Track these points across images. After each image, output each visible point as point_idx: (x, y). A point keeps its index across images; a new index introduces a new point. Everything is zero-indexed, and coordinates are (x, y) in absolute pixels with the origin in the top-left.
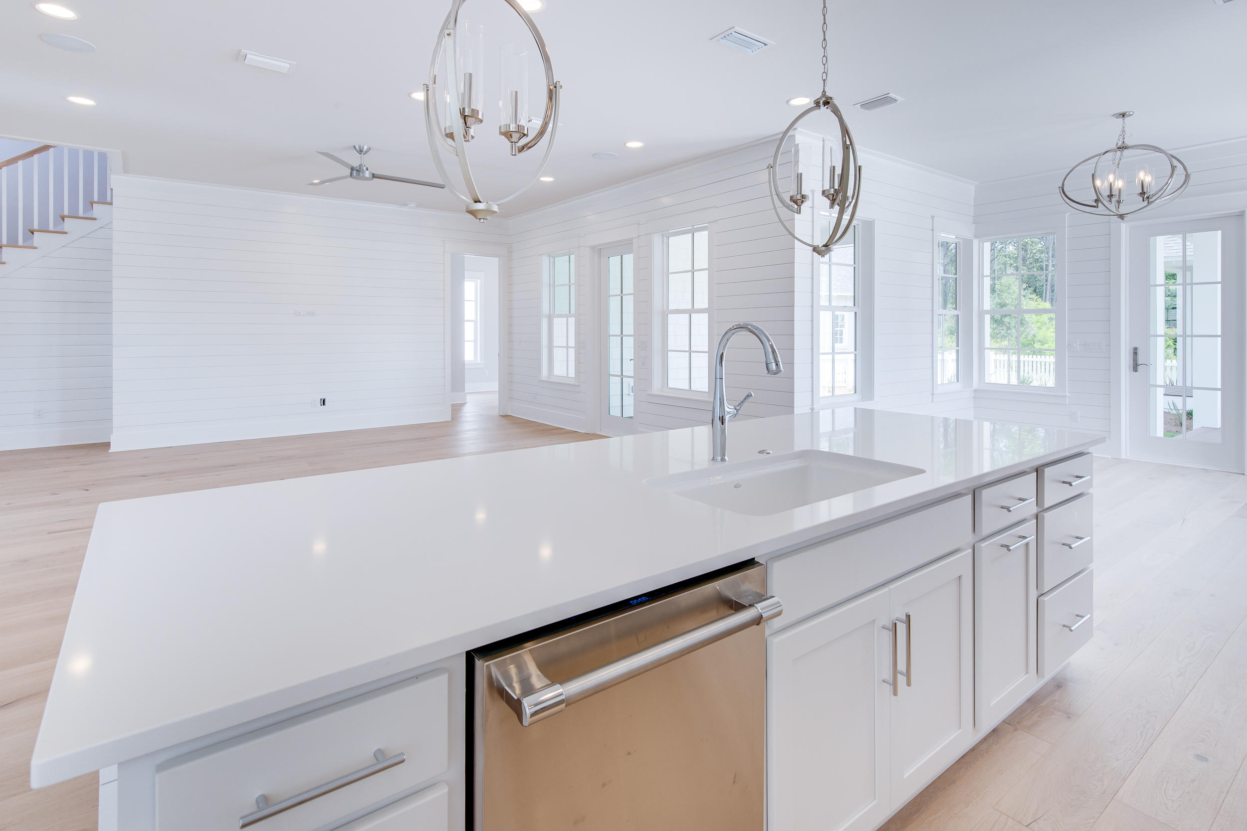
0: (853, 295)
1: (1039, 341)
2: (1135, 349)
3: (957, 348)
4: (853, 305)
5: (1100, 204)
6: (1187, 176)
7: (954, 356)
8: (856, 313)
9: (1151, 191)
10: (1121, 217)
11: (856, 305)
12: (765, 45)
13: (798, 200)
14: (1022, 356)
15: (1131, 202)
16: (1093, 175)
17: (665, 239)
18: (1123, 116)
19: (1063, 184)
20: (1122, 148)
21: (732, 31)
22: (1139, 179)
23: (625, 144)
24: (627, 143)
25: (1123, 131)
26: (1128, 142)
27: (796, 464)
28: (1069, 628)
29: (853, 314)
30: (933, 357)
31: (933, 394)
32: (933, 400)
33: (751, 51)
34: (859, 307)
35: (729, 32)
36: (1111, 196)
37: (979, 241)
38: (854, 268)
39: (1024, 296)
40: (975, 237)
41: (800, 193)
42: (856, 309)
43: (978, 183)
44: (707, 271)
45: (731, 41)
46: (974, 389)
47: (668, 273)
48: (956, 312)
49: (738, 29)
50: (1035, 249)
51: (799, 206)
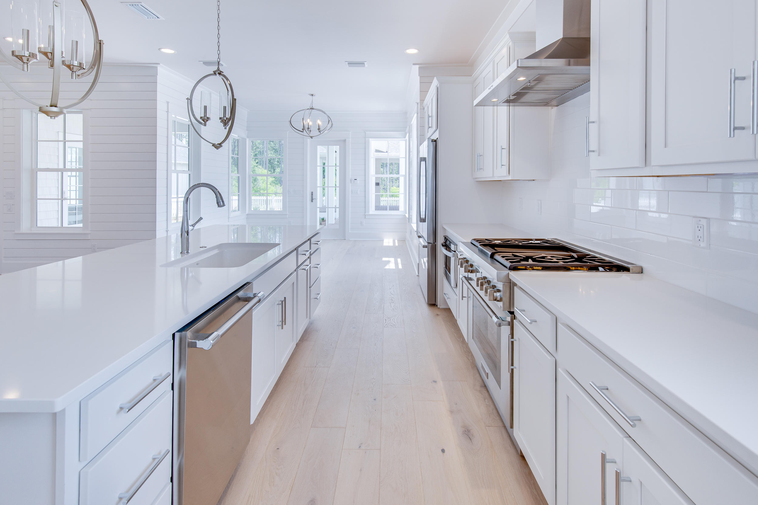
0: (188, 163)
1: (263, 189)
2: (312, 192)
3: (239, 193)
4: (188, 170)
5: (304, 131)
6: (332, 124)
7: (237, 198)
8: (190, 174)
9: (321, 129)
10: (312, 137)
11: (189, 170)
12: (158, 18)
13: (205, 120)
14: (268, 197)
15: (314, 132)
16: (303, 119)
17: (34, 115)
18: (312, 95)
19: (291, 120)
20: (312, 109)
21: (139, 4)
22: (318, 123)
23: (4, 38)
24: (6, 37)
25: (312, 102)
26: (314, 107)
27: (216, 252)
28: (317, 298)
29: (188, 175)
30: (229, 198)
31: (229, 218)
32: (229, 221)
33: (147, 17)
34: (191, 171)
35: (138, 4)
36: (308, 128)
37: (249, 139)
38: (189, 149)
39: (257, 166)
40: (248, 137)
41: (206, 116)
42: (190, 172)
43: (249, 110)
44: (82, 142)
45: (136, 9)
46: (247, 214)
47: (37, 141)
48: (238, 175)
49: (143, 4)
50: (257, 142)
51: (205, 122)
